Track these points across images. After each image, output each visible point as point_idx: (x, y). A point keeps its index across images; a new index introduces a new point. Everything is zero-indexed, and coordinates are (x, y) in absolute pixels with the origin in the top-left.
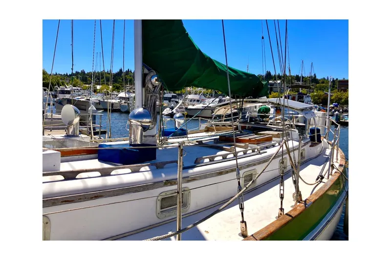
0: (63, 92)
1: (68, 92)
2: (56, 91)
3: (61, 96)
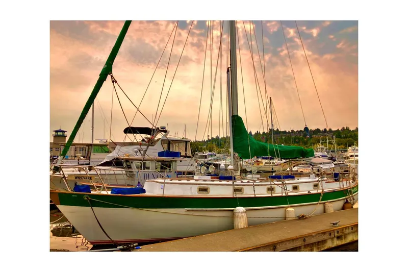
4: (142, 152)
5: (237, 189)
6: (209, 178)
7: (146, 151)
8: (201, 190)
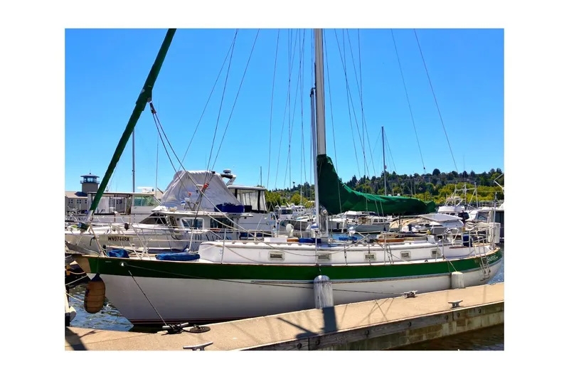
0: (285, 212)
1: (289, 212)
2: (277, 211)
3: (282, 217)
4: (192, 205)
5: (321, 256)
8: (273, 256)
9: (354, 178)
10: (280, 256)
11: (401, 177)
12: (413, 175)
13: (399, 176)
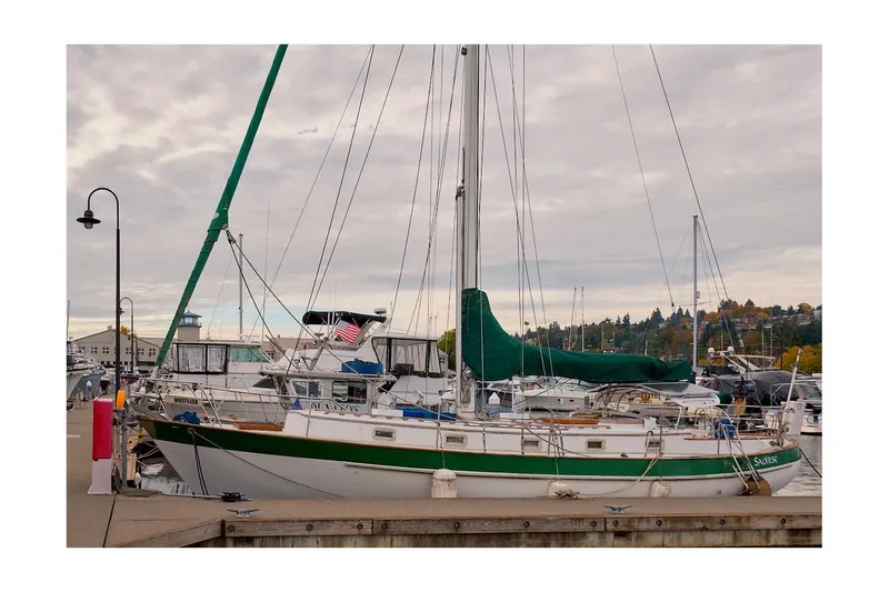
4: (309, 362)
5: (452, 438)
6: (400, 413)
7: (316, 360)
8: (379, 434)
9: (657, 315)
10: (388, 435)
11: (766, 310)
12: (796, 308)
13: (759, 309)
